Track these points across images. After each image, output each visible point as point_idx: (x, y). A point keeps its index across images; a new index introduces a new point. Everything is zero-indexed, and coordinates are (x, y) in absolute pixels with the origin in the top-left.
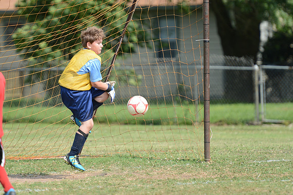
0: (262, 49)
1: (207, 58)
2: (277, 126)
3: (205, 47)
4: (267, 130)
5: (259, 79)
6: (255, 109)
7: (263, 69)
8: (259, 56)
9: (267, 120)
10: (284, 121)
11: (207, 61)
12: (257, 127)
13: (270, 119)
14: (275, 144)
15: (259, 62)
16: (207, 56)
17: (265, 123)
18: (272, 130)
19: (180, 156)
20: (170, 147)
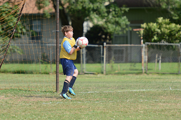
1: (58, 40)
2: (92, 75)
3: (57, 35)
4: (87, 77)
6: (81, 66)
9: (86, 72)
10: (95, 73)
11: (58, 42)
12: (82, 76)
14: (91, 84)
18: (89, 77)
19: (44, 89)
20: (38, 85)
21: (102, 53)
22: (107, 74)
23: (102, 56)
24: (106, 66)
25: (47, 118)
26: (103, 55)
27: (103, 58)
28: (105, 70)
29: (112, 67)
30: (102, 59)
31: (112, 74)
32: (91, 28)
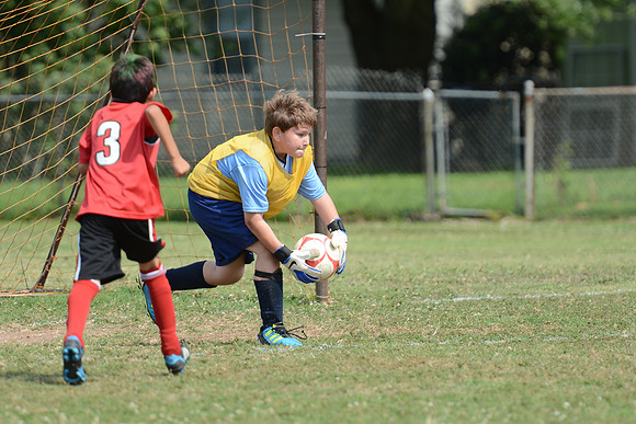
0: (440, 54)
1: (321, 74)
2: (474, 224)
3: (315, 50)
4: (453, 231)
5: (434, 120)
7: (444, 99)
8: (435, 69)
9: (451, 210)
10: (489, 212)
11: (321, 81)
12: (430, 226)
13: (459, 206)
14: (470, 262)
15: (435, 83)
16: (321, 68)
17: (447, 216)
18: (462, 232)
21: (516, 125)
22: (539, 219)
23: (517, 139)
24: (533, 183)
25: (273, 416)
26: (523, 133)
27: (522, 148)
28: (533, 203)
29: (562, 185)
30: (518, 151)
31: (562, 219)
32: (469, 19)
